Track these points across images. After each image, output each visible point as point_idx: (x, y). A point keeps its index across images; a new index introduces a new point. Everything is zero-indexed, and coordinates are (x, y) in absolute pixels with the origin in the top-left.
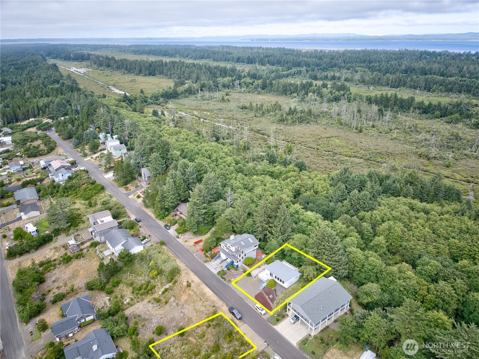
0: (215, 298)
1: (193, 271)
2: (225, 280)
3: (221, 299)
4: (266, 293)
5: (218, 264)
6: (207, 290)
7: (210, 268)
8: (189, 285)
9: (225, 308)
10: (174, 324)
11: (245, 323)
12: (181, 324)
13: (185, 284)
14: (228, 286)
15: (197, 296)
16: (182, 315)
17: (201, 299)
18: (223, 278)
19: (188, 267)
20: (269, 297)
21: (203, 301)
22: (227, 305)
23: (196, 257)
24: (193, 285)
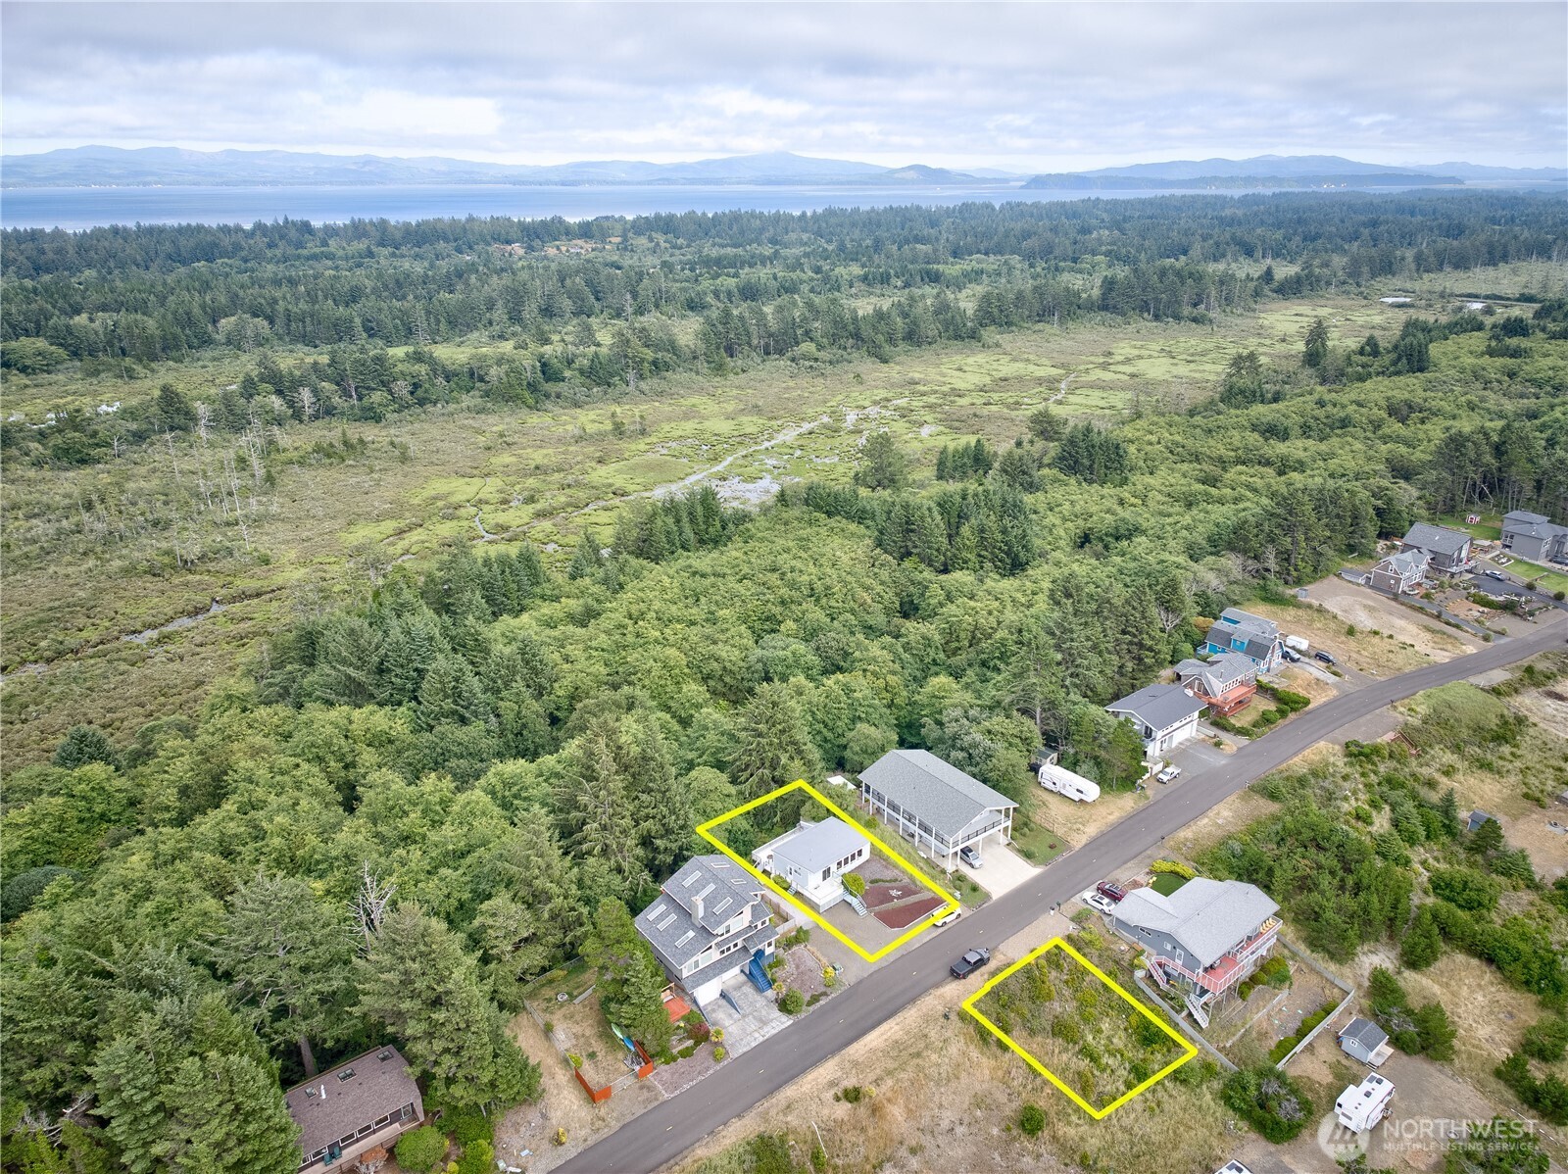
0: (911, 1016)
1: (778, 1087)
2: (825, 994)
3: (913, 1000)
4: (882, 903)
5: (736, 1016)
6: (875, 1039)
7: (761, 1039)
8: (853, 1096)
9: (952, 989)
10: (996, 1155)
11: (995, 948)
12: (995, 1131)
13: (843, 1109)
14: (852, 987)
15: (902, 1068)
16: (960, 1130)
17: (918, 1055)
18: (815, 999)
19: (750, 1107)
20: (898, 898)
21: (927, 1047)
22: (937, 985)
23: (686, 1087)
24: (850, 1083)
